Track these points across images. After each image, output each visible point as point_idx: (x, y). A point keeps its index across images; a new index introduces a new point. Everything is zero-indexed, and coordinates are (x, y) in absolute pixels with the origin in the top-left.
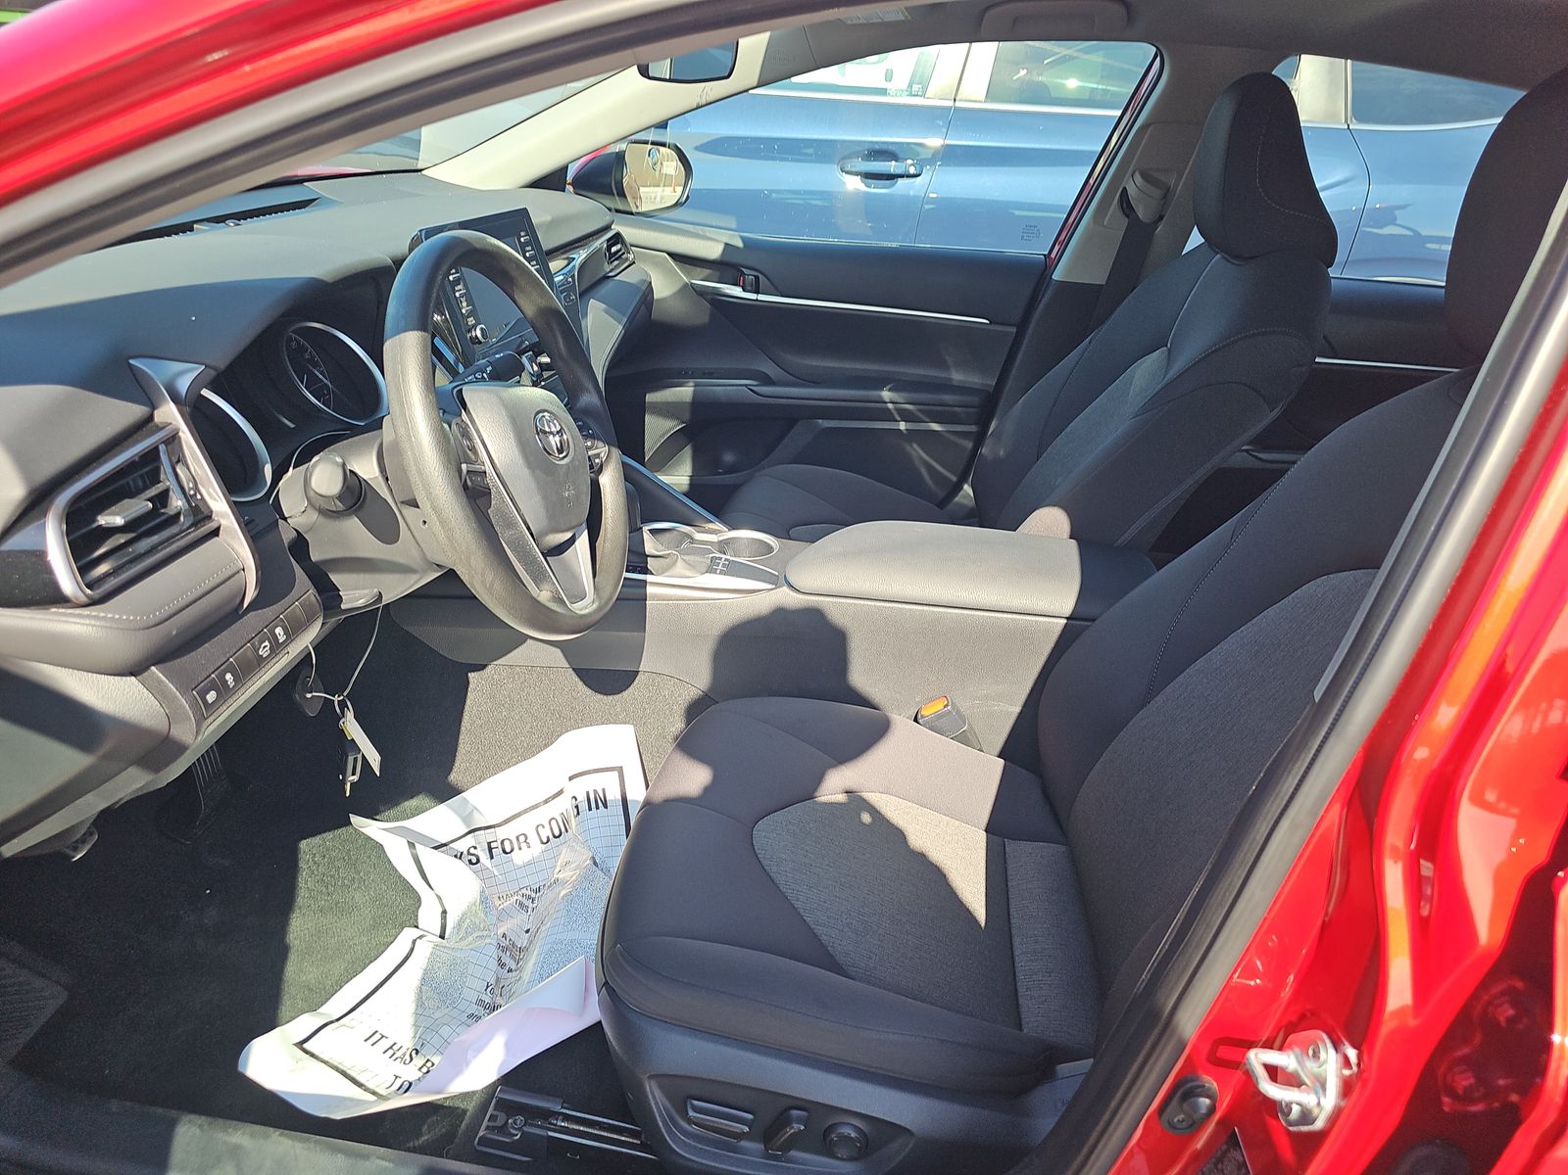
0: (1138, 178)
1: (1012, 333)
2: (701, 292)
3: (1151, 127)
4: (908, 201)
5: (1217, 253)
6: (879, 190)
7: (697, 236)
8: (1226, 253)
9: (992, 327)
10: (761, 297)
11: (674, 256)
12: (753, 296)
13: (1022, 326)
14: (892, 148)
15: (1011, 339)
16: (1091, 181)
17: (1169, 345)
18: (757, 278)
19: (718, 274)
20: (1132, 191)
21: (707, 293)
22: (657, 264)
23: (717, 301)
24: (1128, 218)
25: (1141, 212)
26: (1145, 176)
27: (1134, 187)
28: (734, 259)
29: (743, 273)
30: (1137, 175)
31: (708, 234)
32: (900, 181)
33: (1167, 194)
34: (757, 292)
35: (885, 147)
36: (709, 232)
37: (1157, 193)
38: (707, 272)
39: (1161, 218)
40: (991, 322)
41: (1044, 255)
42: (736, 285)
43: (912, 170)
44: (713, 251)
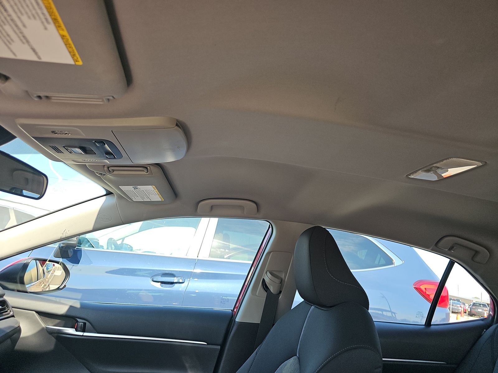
0: (268, 274)
1: (218, 349)
2: (51, 332)
3: (272, 253)
4: (179, 293)
5: (312, 306)
6: (167, 288)
7: (55, 302)
8: (316, 305)
9: (209, 346)
10: (86, 334)
11: (40, 313)
12: (81, 334)
13: (223, 345)
14: (173, 272)
15: (218, 352)
16: (246, 284)
17: (298, 355)
18: (85, 324)
19: (64, 322)
20: (267, 280)
21: (54, 333)
22: (27, 317)
23: (60, 337)
24: (267, 292)
25: (272, 289)
26: (271, 273)
27: (268, 278)
28: (73, 314)
29: (77, 322)
30: (268, 273)
31: (62, 302)
32: (176, 285)
33: (282, 282)
34: (84, 331)
35: (170, 272)
36: (63, 300)
37: (278, 281)
38: (57, 321)
39: (280, 292)
40: (208, 344)
41: (232, 310)
42: (73, 328)
43: (181, 281)
44: (62, 309)
